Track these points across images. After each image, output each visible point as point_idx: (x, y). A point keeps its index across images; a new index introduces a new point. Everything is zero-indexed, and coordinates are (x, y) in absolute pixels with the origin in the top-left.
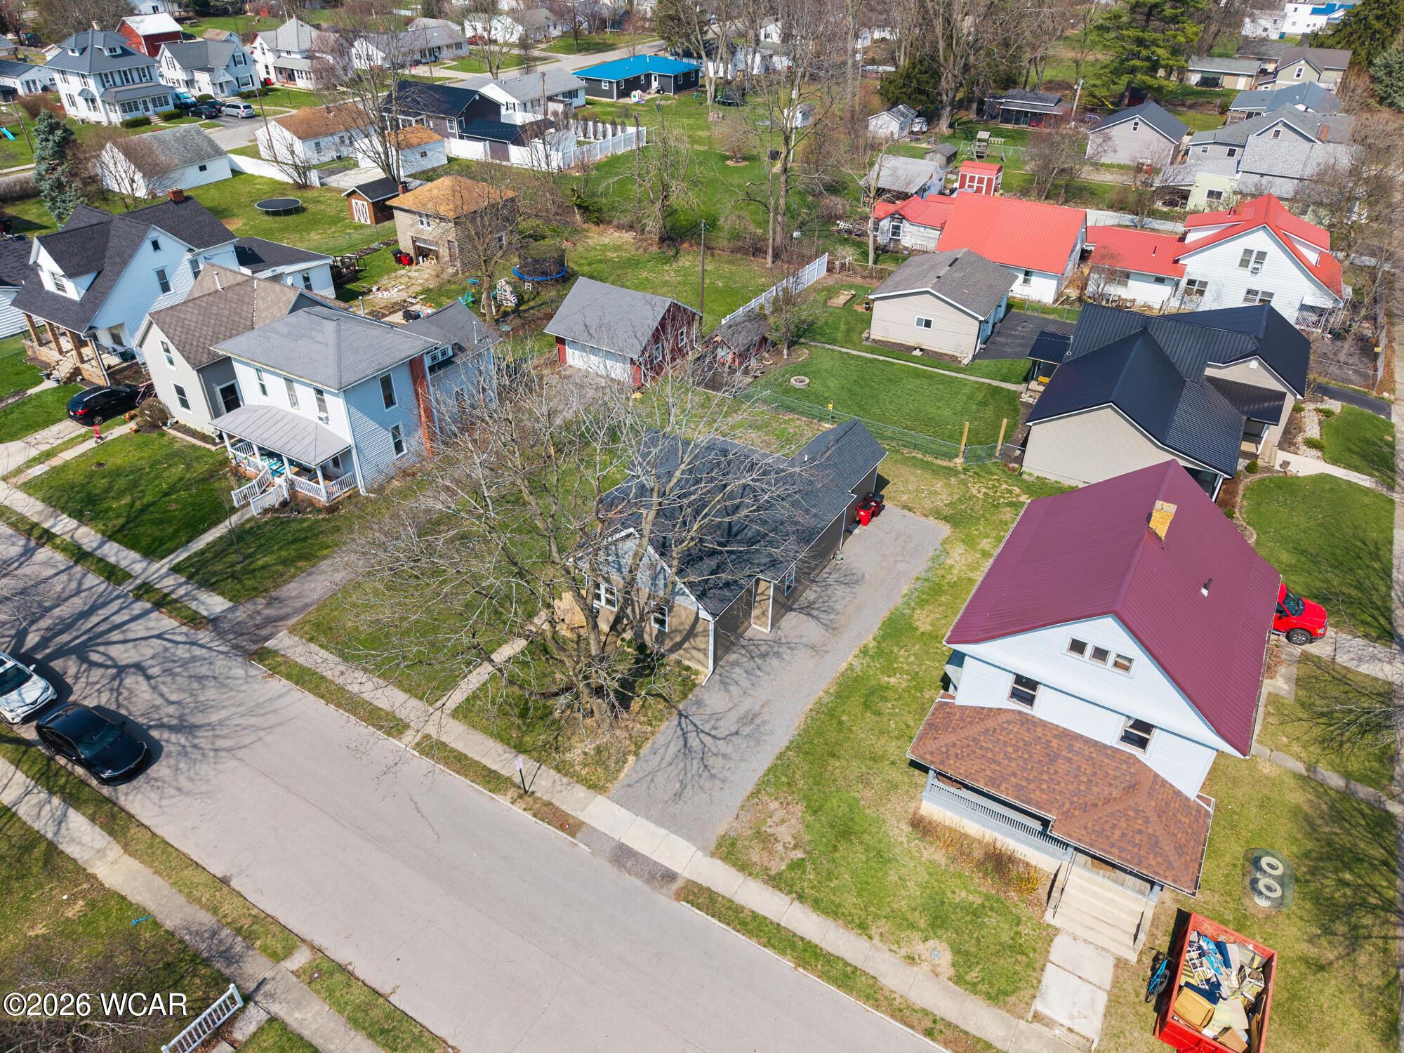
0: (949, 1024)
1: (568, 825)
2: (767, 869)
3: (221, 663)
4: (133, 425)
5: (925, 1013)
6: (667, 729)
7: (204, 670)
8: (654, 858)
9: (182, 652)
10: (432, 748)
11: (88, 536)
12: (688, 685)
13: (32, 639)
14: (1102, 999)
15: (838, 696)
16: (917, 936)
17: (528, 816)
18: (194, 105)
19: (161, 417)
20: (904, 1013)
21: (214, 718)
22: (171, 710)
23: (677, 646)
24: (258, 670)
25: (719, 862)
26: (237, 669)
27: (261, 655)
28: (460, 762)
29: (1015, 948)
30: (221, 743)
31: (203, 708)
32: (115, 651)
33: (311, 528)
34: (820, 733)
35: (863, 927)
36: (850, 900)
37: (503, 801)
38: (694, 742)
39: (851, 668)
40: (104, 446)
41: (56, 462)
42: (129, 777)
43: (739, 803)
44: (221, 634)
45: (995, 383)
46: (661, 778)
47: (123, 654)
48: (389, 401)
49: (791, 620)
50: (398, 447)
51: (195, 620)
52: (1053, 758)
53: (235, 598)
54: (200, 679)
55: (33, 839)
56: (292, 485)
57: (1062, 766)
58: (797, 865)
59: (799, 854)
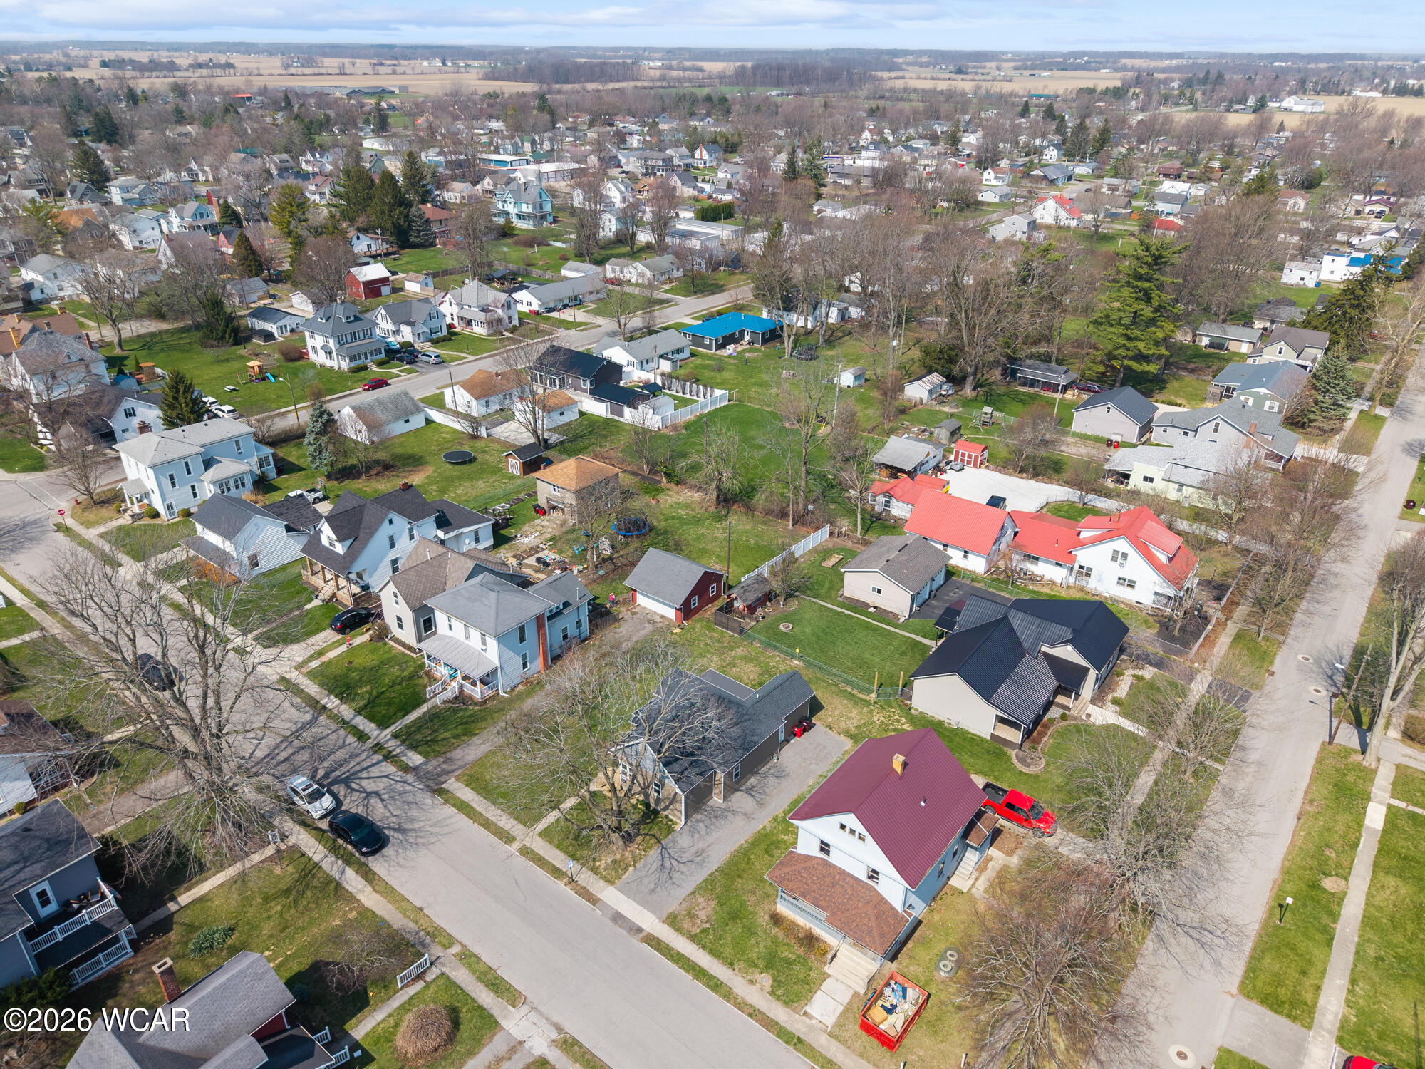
0: (761, 1012)
1: (592, 899)
2: (690, 931)
3: (420, 795)
4: (367, 637)
5: (751, 1006)
6: (654, 853)
7: (410, 799)
8: (634, 920)
9: (399, 787)
10: (526, 852)
11: (346, 711)
12: (670, 830)
13: (321, 773)
14: (841, 1009)
15: (753, 844)
16: (757, 971)
17: (572, 893)
18: (398, 351)
19: (383, 633)
20: (741, 1005)
21: (416, 826)
22: (394, 819)
23: (666, 808)
24: (439, 800)
25: (666, 926)
26: (427, 800)
27: (440, 792)
28: (540, 861)
29: (805, 982)
30: (420, 840)
31: (412, 820)
32: (364, 783)
33: (471, 716)
34: (736, 864)
35: (731, 965)
36: (728, 951)
37: (561, 884)
38: (667, 864)
39: (764, 828)
40: (352, 650)
41: (324, 659)
42: (374, 853)
43: (683, 896)
44: (419, 778)
45: (918, 638)
46: (646, 881)
47: (369, 786)
48: (522, 639)
49: (739, 798)
50: (525, 665)
51: (406, 769)
52: (834, 885)
53: (425, 755)
54: (408, 803)
55: (329, 880)
56: (461, 687)
57: (838, 889)
58: (705, 931)
59: (708, 926)
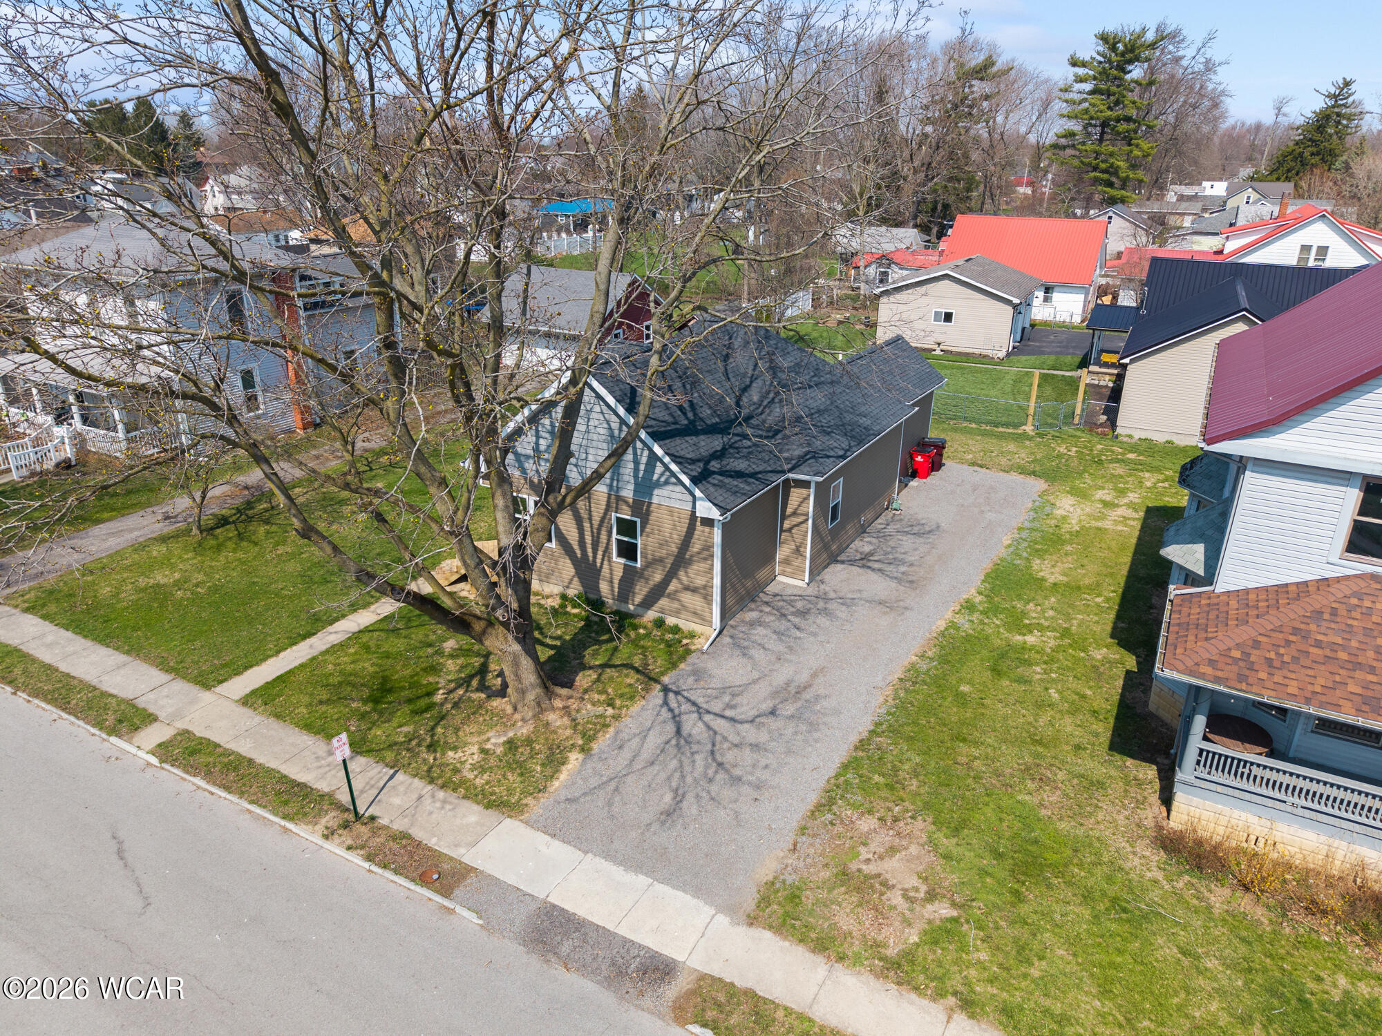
1: (438, 874)
2: (877, 945)
8: (623, 931)
12: (677, 652)
17: (356, 859)
23: (658, 592)
25: (768, 934)
34: (928, 710)
37: (307, 834)
43: (795, 820)
45: (1044, 371)
50: (251, 403)
56: (80, 439)
58: (940, 934)
59: (943, 910)
